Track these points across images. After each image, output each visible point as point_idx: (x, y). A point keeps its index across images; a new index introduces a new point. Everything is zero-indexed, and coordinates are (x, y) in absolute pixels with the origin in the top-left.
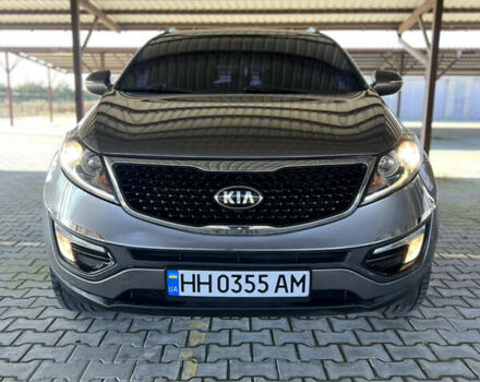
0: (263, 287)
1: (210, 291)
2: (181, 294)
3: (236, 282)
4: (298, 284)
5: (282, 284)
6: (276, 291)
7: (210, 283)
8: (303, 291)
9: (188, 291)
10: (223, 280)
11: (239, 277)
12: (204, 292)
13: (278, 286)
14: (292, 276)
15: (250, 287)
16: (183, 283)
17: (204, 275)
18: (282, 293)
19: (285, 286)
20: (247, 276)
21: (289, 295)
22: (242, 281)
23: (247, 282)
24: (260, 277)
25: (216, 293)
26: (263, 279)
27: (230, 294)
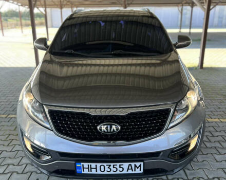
0: (121, 169)
1: (96, 171)
2: (83, 172)
3: (109, 168)
4: (138, 168)
5: (130, 168)
6: (127, 171)
7: (96, 168)
8: (140, 170)
9: (86, 171)
10: (102, 167)
11: (110, 166)
12: (94, 172)
13: (128, 169)
14: (135, 165)
15: (115, 170)
16: (83, 168)
17: (93, 165)
18: (130, 172)
19: (132, 169)
20: (114, 165)
21: (134, 172)
22: (111, 167)
23: (114, 167)
24: (120, 165)
25: (99, 172)
26: (121, 166)
27: (106, 173)
